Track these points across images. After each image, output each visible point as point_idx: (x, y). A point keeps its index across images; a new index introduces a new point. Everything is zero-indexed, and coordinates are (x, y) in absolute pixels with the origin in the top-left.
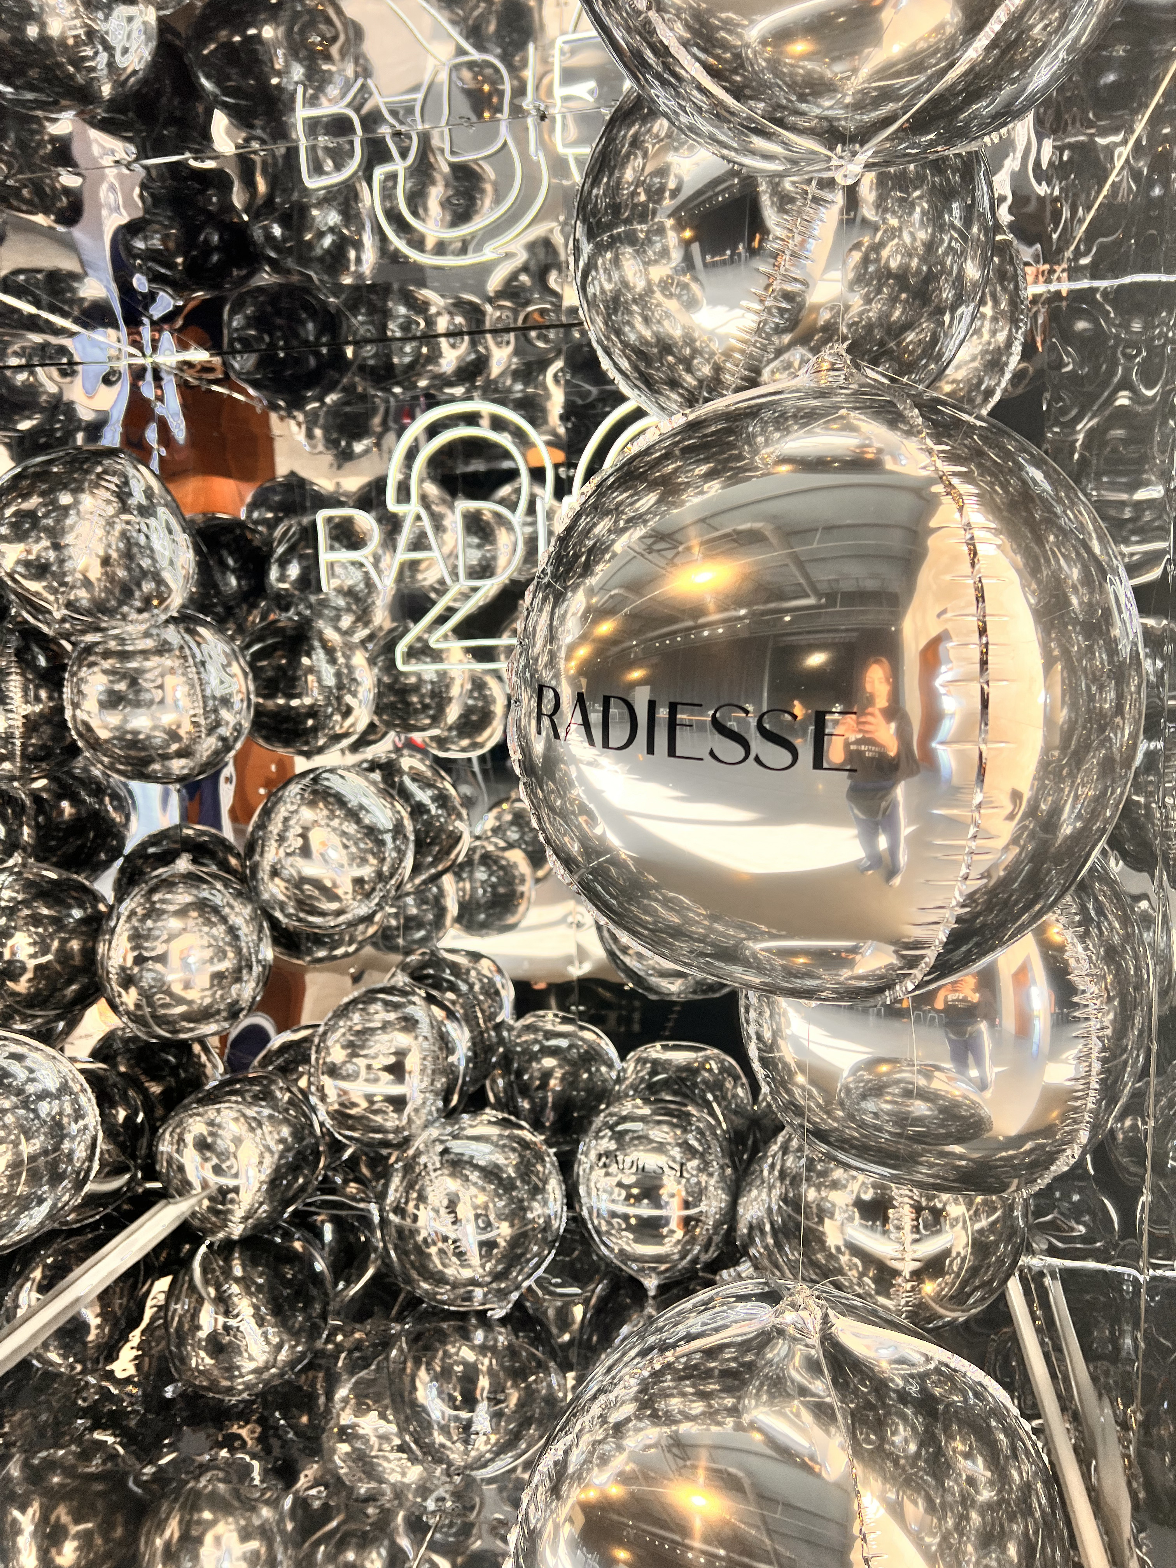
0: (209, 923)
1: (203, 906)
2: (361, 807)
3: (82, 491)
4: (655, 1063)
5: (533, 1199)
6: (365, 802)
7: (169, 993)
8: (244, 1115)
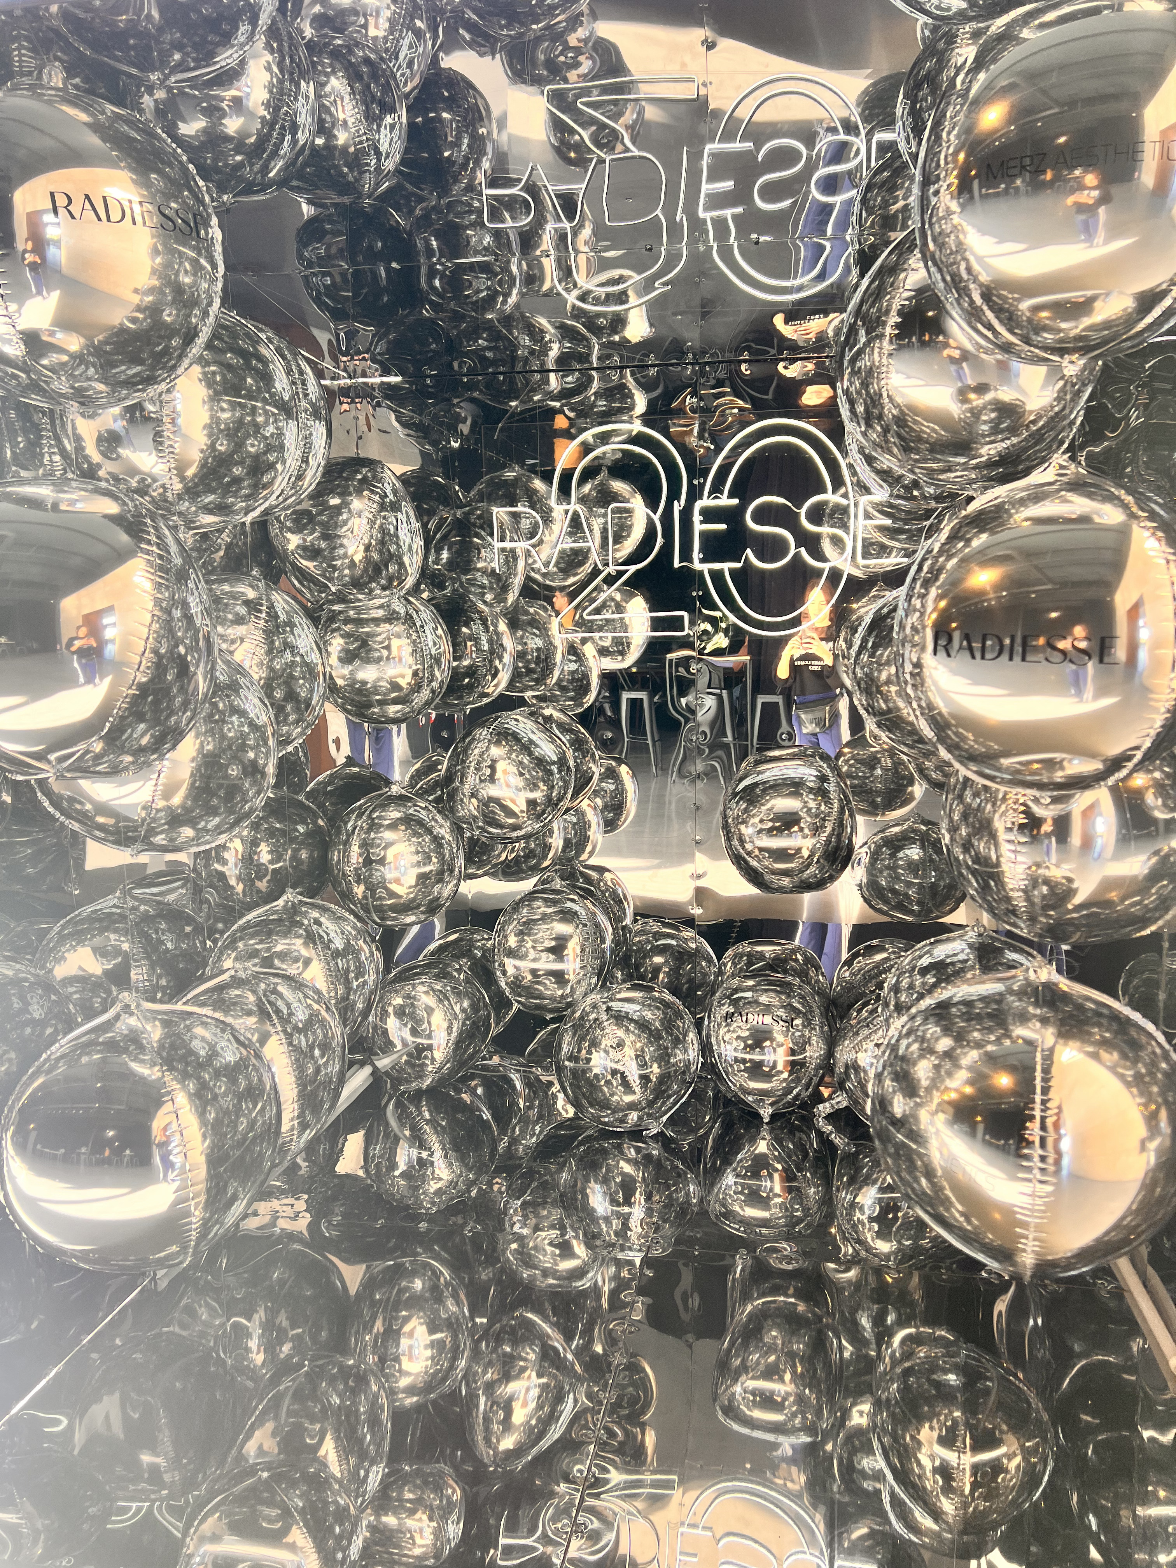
0: (416, 834)
1: (407, 821)
2: (532, 743)
3: (350, 494)
4: (749, 955)
5: (675, 1047)
7: (386, 889)
8: (433, 990)
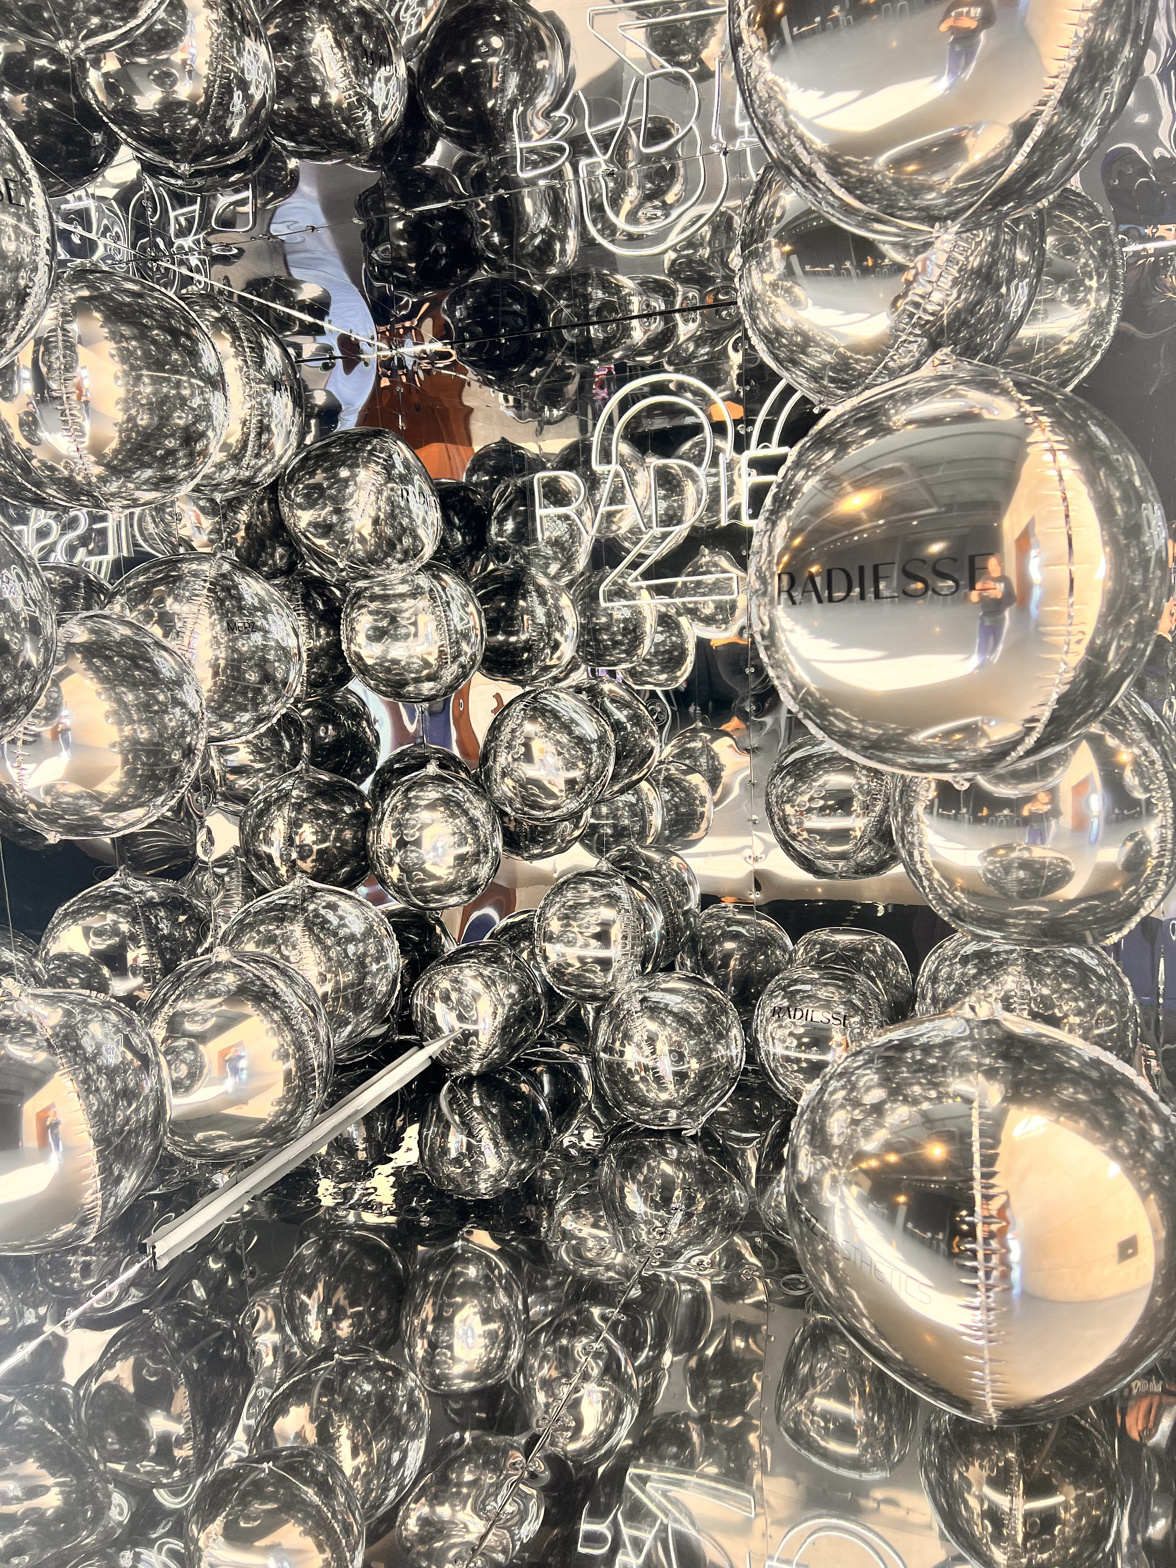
0: (453, 815)
1: (446, 801)
2: (572, 721)
3: (358, 466)
4: (824, 944)
5: (718, 1042)
6: (575, 716)
7: (424, 871)
8: (481, 974)
